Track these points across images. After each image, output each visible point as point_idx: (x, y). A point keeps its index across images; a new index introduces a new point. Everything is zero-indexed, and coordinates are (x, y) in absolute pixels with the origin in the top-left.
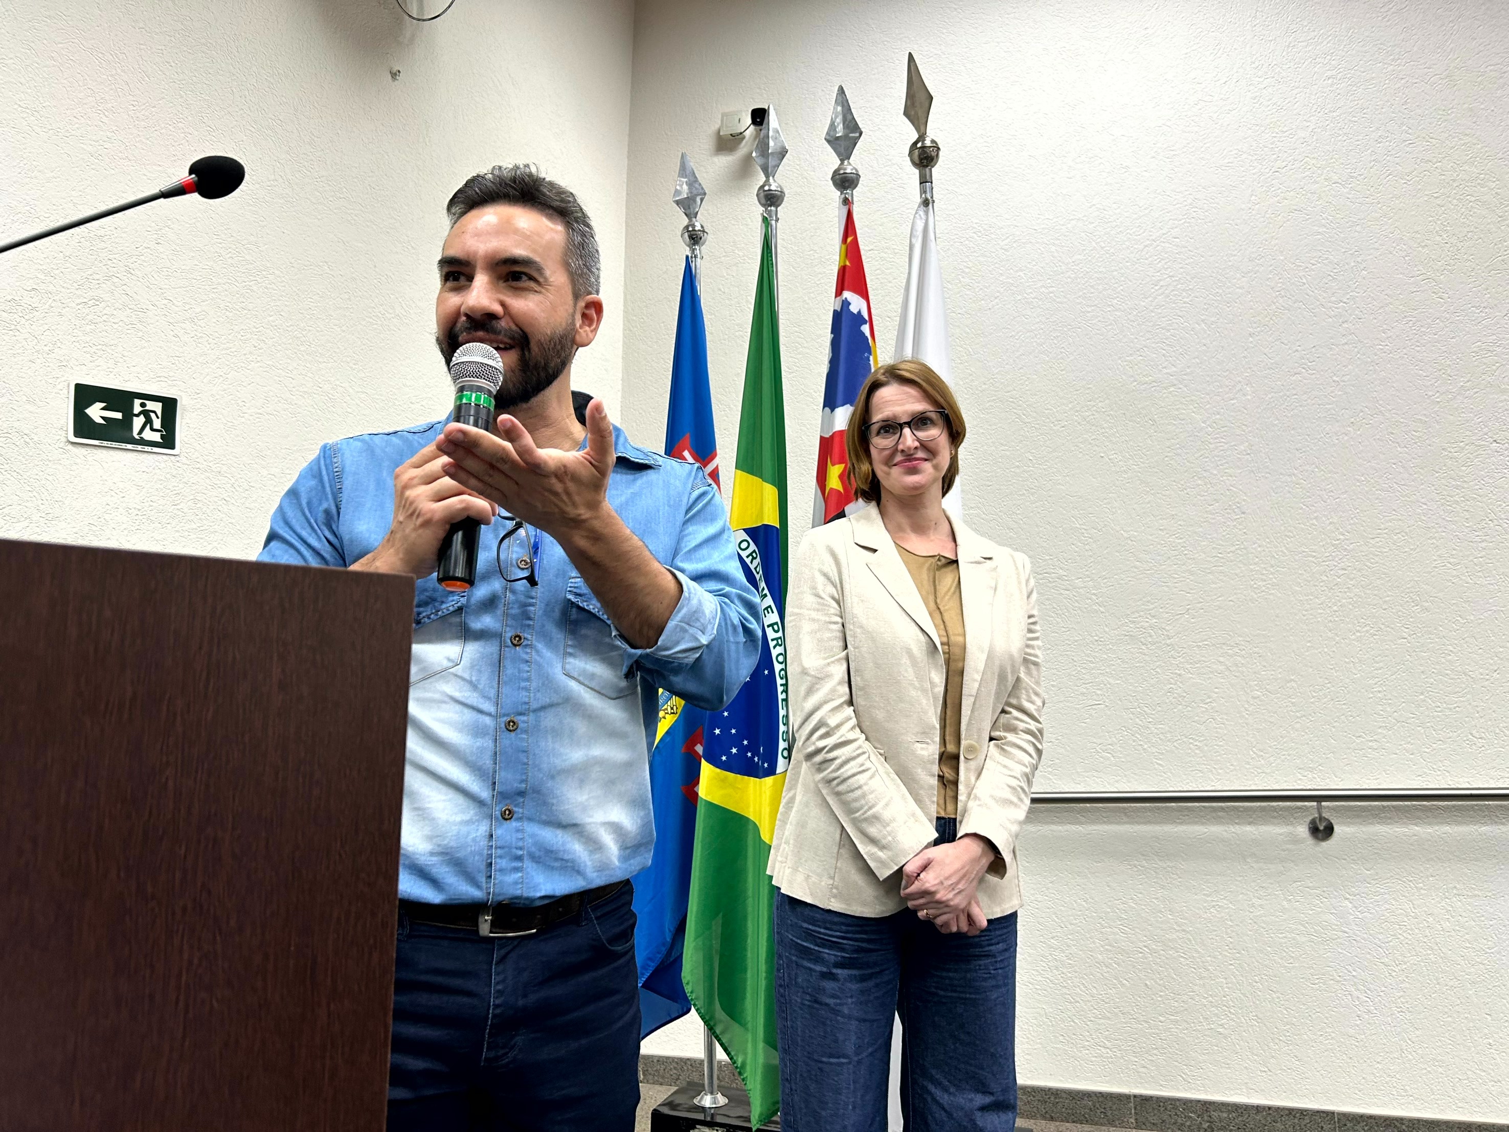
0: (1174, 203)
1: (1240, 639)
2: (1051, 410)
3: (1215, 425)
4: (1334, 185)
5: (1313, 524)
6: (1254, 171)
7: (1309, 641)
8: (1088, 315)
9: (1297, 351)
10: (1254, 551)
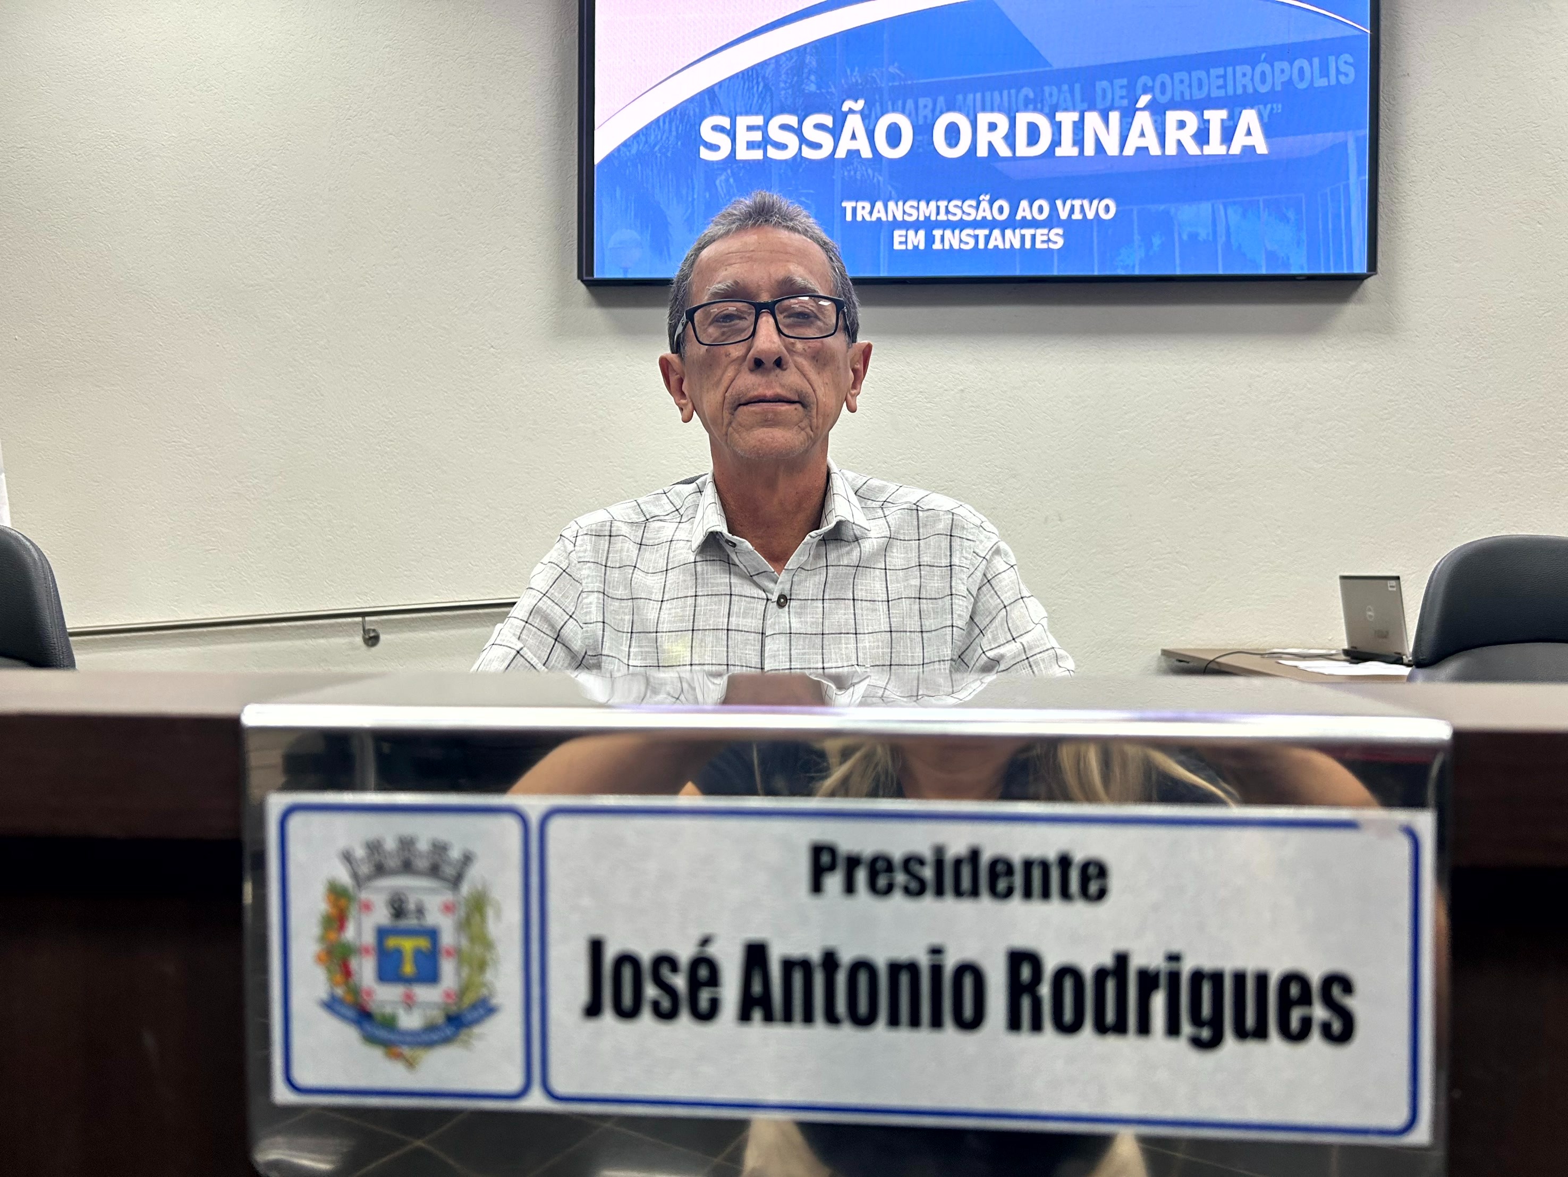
0: (273, 135)
1: (319, 495)
2: (177, 303)
3: (302, 323)
4: (390, 136)
5: (372, 406)
6: (333, 116)
7: (367, 497)
8: (206, 224)
9: (362, 267)
10: (330, 426)
